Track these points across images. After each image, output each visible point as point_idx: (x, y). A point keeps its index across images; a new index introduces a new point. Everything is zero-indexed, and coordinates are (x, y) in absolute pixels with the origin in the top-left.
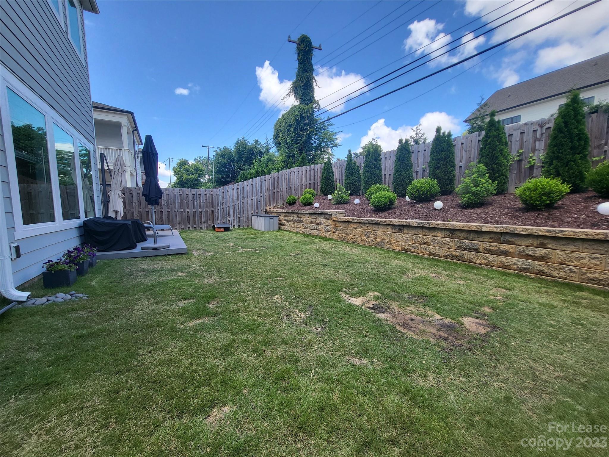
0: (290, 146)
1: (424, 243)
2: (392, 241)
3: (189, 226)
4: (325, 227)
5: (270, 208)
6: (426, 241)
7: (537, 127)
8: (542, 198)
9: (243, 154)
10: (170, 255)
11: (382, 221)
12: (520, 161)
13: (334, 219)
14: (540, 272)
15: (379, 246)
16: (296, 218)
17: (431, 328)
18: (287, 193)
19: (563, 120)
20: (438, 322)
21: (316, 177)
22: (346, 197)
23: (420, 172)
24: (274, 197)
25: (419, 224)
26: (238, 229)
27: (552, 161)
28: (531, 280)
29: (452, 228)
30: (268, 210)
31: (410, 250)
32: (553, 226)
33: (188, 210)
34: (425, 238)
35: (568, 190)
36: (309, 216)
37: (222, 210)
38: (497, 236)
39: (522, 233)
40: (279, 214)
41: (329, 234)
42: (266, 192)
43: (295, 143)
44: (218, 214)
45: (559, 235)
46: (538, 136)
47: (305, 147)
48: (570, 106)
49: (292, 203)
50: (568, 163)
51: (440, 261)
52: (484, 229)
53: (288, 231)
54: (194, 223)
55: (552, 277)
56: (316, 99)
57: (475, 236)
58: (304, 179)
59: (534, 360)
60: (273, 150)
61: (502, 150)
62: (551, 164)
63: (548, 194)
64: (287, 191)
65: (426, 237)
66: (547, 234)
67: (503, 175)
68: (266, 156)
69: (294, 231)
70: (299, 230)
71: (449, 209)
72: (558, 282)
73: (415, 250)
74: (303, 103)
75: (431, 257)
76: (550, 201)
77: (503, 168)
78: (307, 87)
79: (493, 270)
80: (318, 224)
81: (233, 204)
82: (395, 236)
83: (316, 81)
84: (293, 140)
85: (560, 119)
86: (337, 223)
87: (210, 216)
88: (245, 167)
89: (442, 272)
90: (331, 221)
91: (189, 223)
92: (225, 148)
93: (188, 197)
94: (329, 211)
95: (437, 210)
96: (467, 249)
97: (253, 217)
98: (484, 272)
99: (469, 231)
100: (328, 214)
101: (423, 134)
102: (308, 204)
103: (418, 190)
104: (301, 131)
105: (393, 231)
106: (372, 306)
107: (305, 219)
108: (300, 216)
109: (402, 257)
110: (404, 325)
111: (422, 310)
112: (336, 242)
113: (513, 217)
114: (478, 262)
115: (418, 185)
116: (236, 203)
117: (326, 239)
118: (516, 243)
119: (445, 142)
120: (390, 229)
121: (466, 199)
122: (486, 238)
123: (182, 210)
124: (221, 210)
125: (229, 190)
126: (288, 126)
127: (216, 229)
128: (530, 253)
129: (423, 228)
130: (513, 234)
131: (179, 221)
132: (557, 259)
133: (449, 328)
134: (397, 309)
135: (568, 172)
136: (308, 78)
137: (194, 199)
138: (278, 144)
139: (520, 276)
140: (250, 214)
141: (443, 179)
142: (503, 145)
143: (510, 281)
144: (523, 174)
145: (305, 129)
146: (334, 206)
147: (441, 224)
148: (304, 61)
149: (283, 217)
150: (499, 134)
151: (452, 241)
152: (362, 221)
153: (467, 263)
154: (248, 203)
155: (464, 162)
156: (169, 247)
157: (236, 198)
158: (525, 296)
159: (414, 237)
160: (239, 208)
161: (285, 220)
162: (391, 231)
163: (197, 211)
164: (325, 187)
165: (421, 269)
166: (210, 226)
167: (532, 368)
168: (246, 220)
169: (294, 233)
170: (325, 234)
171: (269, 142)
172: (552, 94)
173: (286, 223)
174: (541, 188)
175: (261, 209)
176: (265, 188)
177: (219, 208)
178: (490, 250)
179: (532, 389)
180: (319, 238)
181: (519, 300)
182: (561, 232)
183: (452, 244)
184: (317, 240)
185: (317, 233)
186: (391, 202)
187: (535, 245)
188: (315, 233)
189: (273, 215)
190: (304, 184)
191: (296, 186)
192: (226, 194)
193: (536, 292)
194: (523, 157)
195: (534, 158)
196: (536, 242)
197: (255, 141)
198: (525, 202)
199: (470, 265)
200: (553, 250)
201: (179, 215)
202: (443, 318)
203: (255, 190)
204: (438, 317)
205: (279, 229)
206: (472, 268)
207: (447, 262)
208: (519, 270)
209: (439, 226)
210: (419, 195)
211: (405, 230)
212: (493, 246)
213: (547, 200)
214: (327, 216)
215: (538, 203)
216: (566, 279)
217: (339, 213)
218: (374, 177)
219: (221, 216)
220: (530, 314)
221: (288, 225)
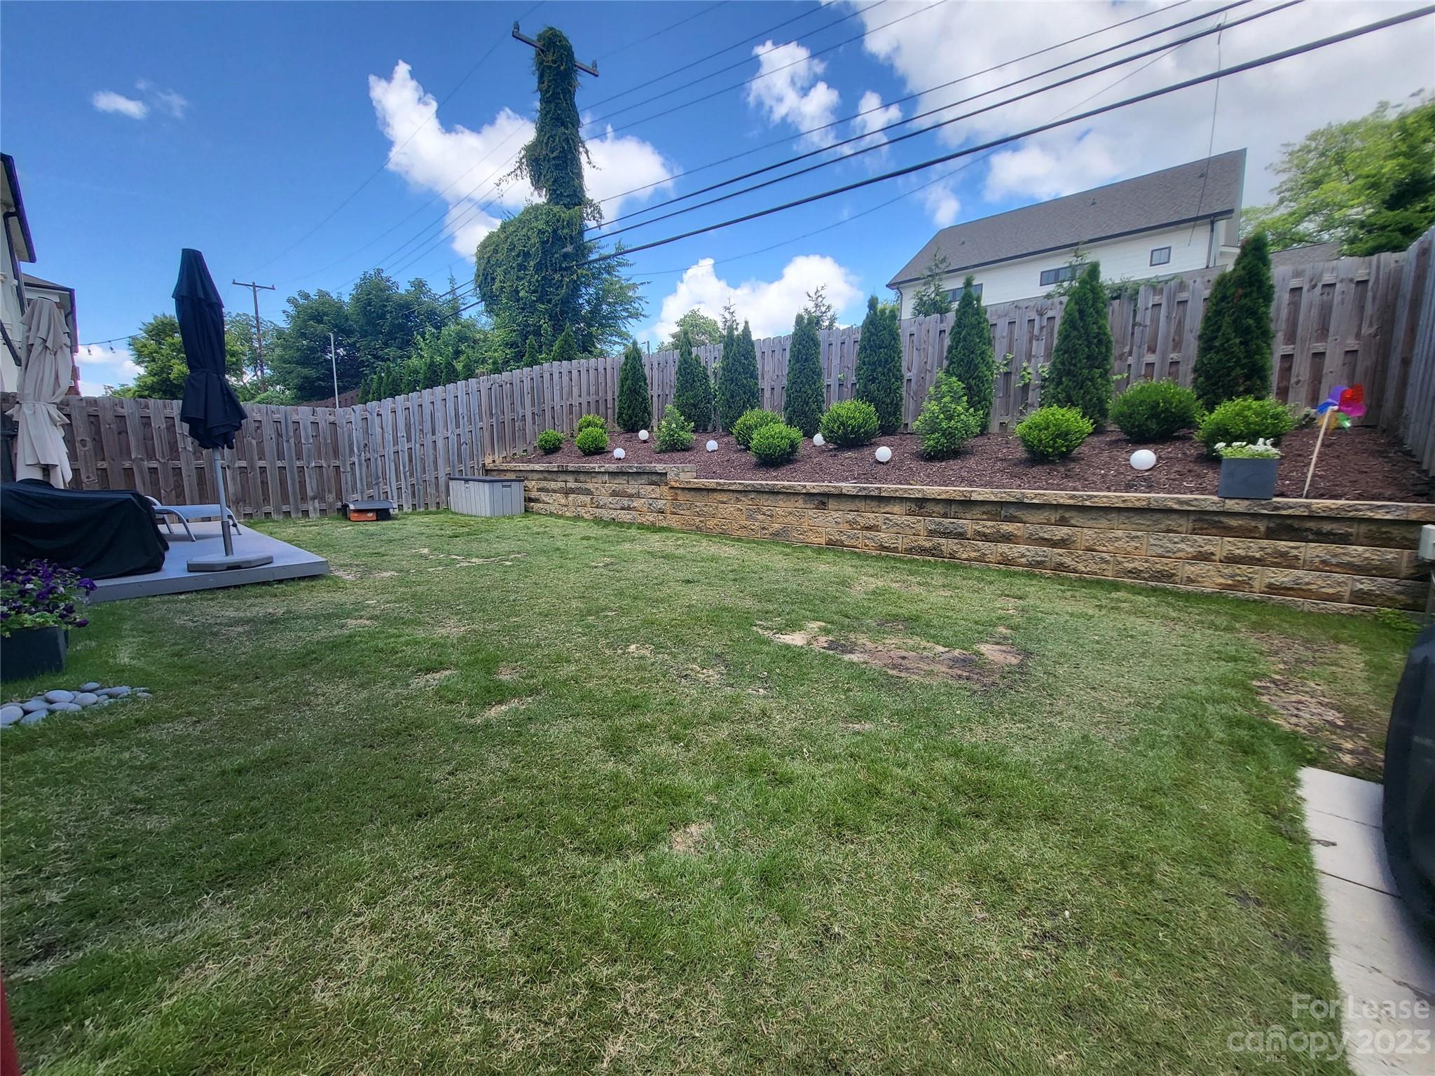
0: (527, 308)
1: (869, 528)
2: (805, 527)
3: (267, 509)
4: (651, 501)
5: (494, 461)
6: (872, 522)
7: (1034, 315)
8: (1055, 442)
9: (382, 317)
10: (280, 581)
11: (784, 487)
12: (1007, 374)
13: (673, 483)
14: (1060, 567)
15: (778, 538)
16: (571, 485)
17: (939, 666)
18: (534, 423)
19: (1077, 307)
20: (945, 656)
21: (601, 388)
22: (687, 436)
23: (835, 388)
24: (504, 434)
25: (860, 491)
26: (411, 514)
27: (1061, 378)
28: (1048, 581)
29: (920, 496)
30: (491, 466)
31: (842, 542)
32: (1075, 489)
33: (262, 463)
34: (870, 518)
35: (1090, 429)
36: (606, 477)
37: (364, 463)
38: (997, 509)
39: (1034, 501)
40: (521, 477)
41: (661, 518)
42: (481, 420)
43: (540, 300)
44: (353, 474)
45: (1088, 503)
46: (1036, 332)
47: (567, 313)
48: (1087, 283)
49: (551, 449)
50: (1083, 382)
51: (900, 560)
52: (975, 497)
53: (551, 514)
54: (283, 501)
55: (1076, 572)
56: (589, 195)
57: (960, 509)
58: (575, 391)
59: (1094, 688)
60: (475, 313)
61: (983, 352)
62: (1060, 383)
63: (1065, 435)
64: (534, 419)
65: (872, 515)
66: (1071, 502)
67: (985, 399)
68: (451, 328)
69: (568, 514)
70: (582, 511)
71: (902, 461)
72: (1085, 580)
73: (853, 542)
74: (557, 204)
75: (883, 553)
76: (1067, 447)
77: (987, 386)
78: (565, 162)
79: (989, 569)
80: (631, 496)
81: (395, 449)
82: (813, 517)
83: (587, 152)
84: (535, 292)
85: (1072, 304)
86: (679, 492)
87: (329, 480)
88: (391, 352)
89: (909, 578)
90: (665, 489)
91: (266, 500)
92: (322, 294)
93: (258, 428)
94: (659, 467)
95: (882, 463)
96: (946, 534)
97: (452, 483)
98: (976, 574)
99: (949, 502)
100: (656, 473)
101: (829, 307)
102: (595, 450)
103: (842, 424)
104: (555, 271)
105: (807, 506)
106: (826, 645)
107: (596, 485)
108: (582, 478)
109: (830, 557)
110: (895, 667)
111: (911, 642)
112: (680, 535)
113: (1012, 476)
114: (964, 556)
115: (843, 412)
116: (403, 446)
117: (654, 528)
118: (1024, 519)
119: (885, 329)
120: (801, 501)
121: (932, 442)
122: (976, 513)
123: (243, 464)
124: (360, 465)
125: (382, 412)
126: (518, 256)
127: (354, 516)
128: (1046, 536)
129: (866, 497)
130: (1020, 505)
131: (235, 494)
132: (1084, 542)
133: (964, 662)
134: (870, 645)
135: (1083, 398)
136: (567, 140)
137: (279, 435)
138: (490, 299)
139: (1031, 576)
140: (443, 471)
141: (883, 402)
142: (984, 344)
143: (1020, 584)
144: (1012, 399)
145: (566, 269)
146: (661, 456)
147: (901, 489)
148: (555, 96)
149: (534, 483)
150: (979, 323)
151: (920, 521)
152: (741, 488)
153: (946, 560)
154: (435, 448)
155: (914, 371)
156: (269, 560)
157: (402, 432)
158: (1047, 606)
159: (850, 516)
160: (411, 461)
161: (539, 490)
162: (803, 506)
163: (291, 467)
164: (630, 412)
165: (872, 576)
166: (330, 508)
167: (1097, 699)
168: (431, 490)
169: (568, 518)
170: (651, 519)
171: (459, 292)
172: (1031, 250)
173: (543, 496)
174: (1055, 425)
175: (470, 464)
176: (480, 410)
177: (356, 459)
178: (984, 535)
179: (1105, 723)
180: (638, 528)
181: (1042, 612)
182: (1091, 497)
183: (920, 527)
184: (633, 532)
185: (628, 517)
186: (793, 446)
187: (1053, 521)
188: (625, 516)
189: (506, 478)
190: (575, 402)
191: (557, 408)
192: (373, 422)
193: (1061, 598)
194: (1012, 368)
195: (1029, 370)
196: (1054, 516)
197: (413, 284)
198: (1030, 448)
199: (953, 563)
200: (1079, 529)
201: (234, 479)
202: (947, 649)
203: (453, 415)
204: (940, 649)
205: (526, 511)
206: (956, 567)
207: (912, 561)
208: (1030, 565)
209: (897, 494)
210: (845, 434)
211: (832, 504)
212: (988, 526)
213: (1062, 446)
214: (654, 478)
215: (1050, 450)
216: (1096, 574)
217: (683, 471)
218: (745, 393)
219: (361, 479)
220: (1064, 630)
221: (551, 501)
